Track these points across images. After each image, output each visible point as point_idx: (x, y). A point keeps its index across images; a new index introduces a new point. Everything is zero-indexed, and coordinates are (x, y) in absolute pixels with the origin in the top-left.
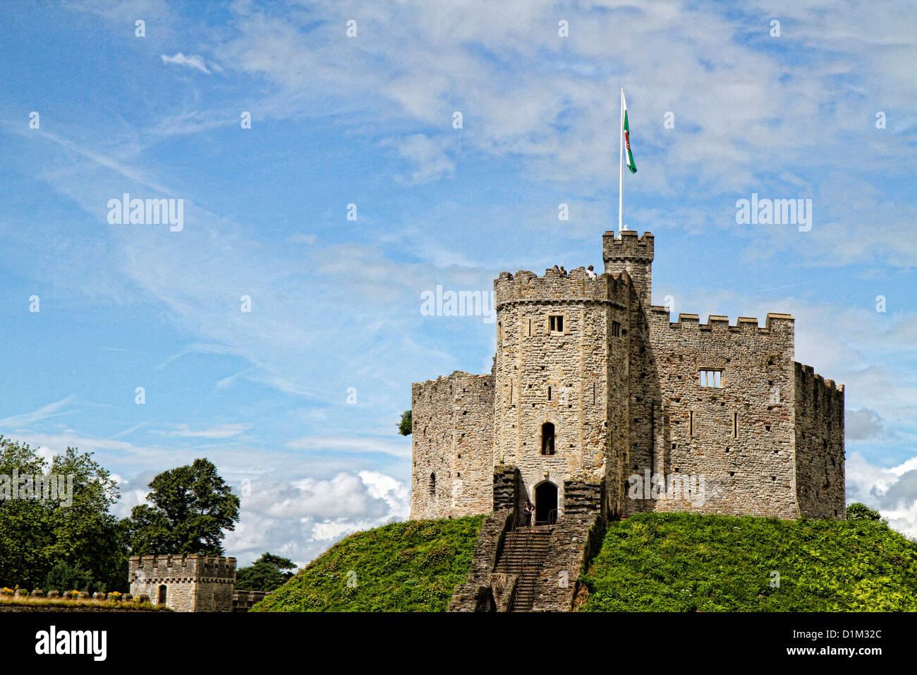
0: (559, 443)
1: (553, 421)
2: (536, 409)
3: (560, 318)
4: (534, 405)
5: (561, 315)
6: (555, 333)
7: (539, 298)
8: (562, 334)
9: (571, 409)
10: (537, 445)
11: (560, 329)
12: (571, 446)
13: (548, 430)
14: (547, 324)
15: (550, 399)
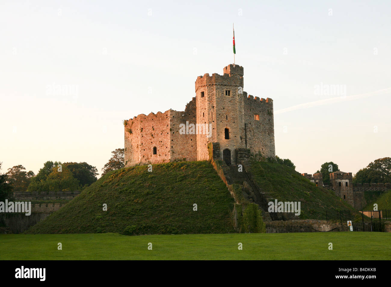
0: (231, 135)
1: (228, 127)
2: (222, 122)
3: (229, 91)
4: (221, 121)
5: (229, 90)
6: (227, 96)
7: (222, 84)
8: (229, 97)
9: (234, 124)
10: (223, 136)
11: (229, 95)
12: (235, 136)
13: (227, 131)
14: (225, 93)
15: (227, 120)
